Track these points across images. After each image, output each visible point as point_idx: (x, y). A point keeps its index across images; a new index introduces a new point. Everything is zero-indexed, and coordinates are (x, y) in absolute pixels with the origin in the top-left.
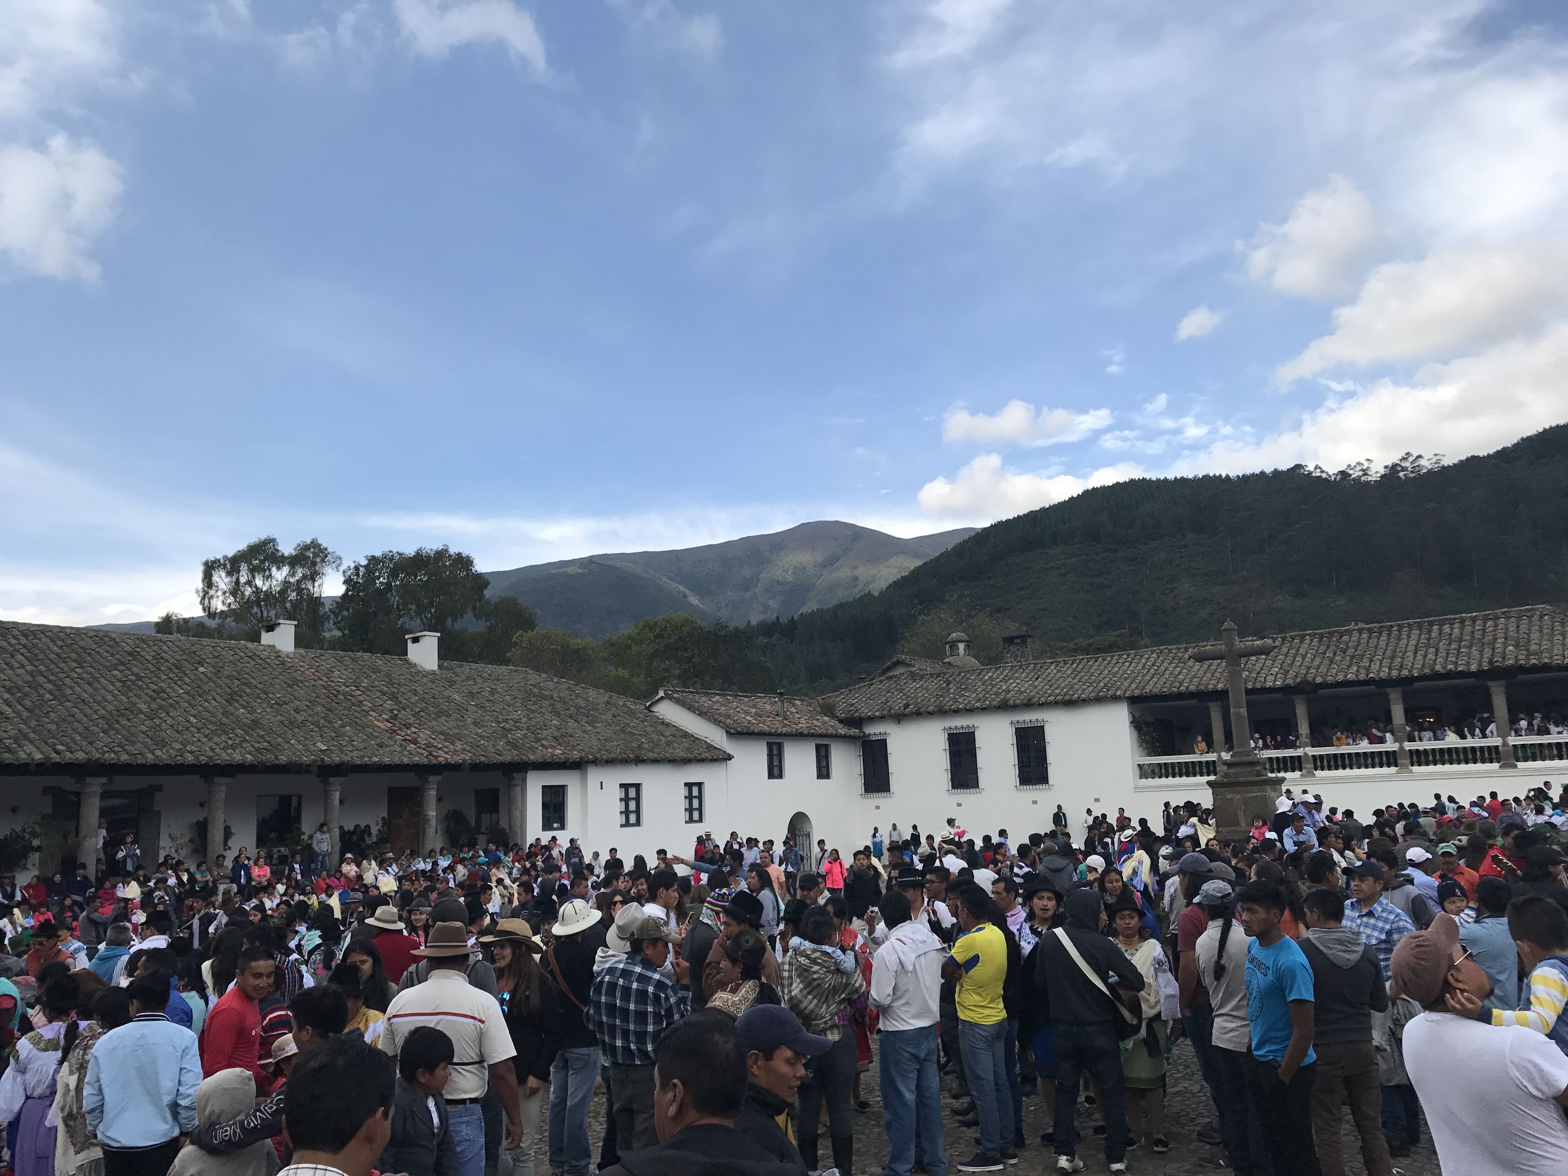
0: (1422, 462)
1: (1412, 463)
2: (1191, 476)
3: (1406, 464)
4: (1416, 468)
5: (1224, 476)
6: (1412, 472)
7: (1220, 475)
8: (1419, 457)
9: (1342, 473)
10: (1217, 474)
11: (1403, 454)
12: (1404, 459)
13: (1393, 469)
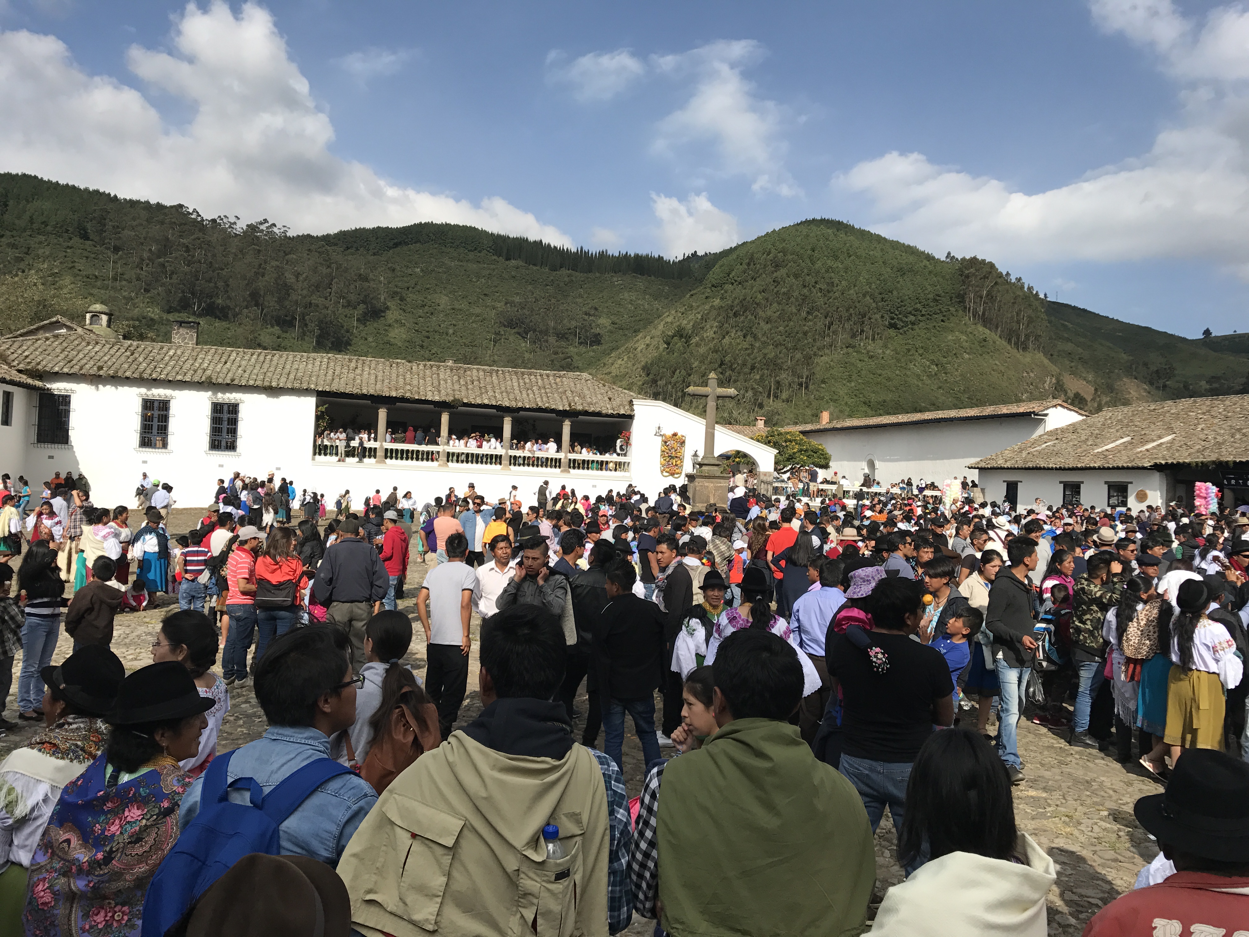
0: (275, 230)
1: (267, 228)
2: (82, 187)
3: (263, 227)
4: (270, 233)
5: (112, 195)
6: (266, 235)
7: (109, 194)
8: (274, 225)
9: (214, 221)
10: (107, 192)
11: (261, 219)
12: (261, 223)
13: (252, 228)
